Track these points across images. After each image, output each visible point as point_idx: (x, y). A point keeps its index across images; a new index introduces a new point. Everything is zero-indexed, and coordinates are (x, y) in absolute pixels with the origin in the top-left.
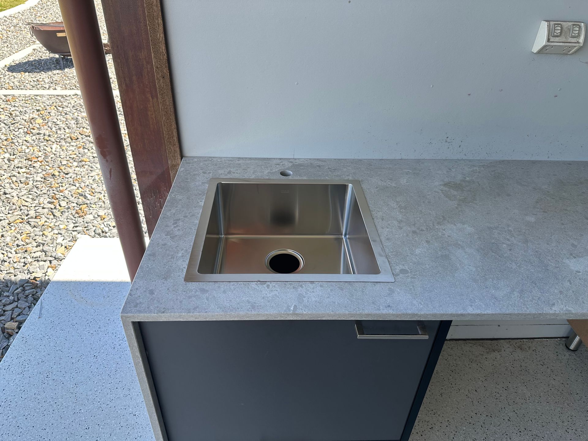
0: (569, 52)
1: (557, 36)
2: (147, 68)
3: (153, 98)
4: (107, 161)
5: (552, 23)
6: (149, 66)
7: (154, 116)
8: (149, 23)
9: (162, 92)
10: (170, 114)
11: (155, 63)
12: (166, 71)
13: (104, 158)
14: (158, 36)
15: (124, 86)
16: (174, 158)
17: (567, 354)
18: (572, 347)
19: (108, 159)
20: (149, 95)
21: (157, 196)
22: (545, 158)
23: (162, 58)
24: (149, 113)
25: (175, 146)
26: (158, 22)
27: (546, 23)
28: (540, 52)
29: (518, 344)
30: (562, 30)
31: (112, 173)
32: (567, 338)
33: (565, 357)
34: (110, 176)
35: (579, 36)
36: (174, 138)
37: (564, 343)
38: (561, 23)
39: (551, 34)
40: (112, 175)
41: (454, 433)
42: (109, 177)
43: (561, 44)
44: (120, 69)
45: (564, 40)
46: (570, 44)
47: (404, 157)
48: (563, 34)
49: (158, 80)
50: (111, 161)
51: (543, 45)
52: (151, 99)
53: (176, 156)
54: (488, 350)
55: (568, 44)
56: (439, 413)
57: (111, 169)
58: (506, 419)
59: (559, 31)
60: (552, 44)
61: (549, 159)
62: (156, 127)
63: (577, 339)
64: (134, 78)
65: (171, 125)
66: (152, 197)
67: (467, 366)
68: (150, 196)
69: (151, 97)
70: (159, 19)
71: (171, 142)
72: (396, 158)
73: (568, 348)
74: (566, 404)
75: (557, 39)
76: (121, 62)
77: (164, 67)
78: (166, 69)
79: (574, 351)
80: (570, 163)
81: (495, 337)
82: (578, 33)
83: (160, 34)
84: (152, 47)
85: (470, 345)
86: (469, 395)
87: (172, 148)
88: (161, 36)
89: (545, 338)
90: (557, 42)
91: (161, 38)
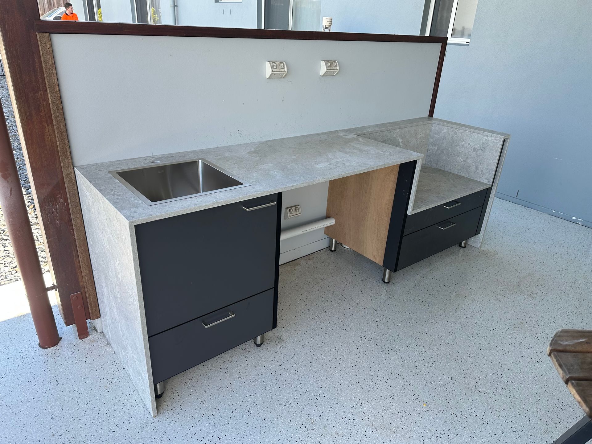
0: (282, 76)
1: (275, 69)
2: (43, 104)
3: (48, 126)
4: (8, 182)
5: (271, 62)
6: (44, 103)
7: (49, 139)
8: (46, 73)
9: (57, 120)
10: (64, 135)
11: (51, 99)
12: (60, 104)
13: (5, 180)
14: (53, 81)
15: (25, 119)
16: (68, 168)
17: (332, 253)
18: (333, 249)
19: (9, 181)
20: (45, 124)
21: (54, 203)
22: (288, 137)
23: (56, 96)
24: (46, 137)
25: (68, 159)
26: (53, 72)
27: (269, 62)
28: (270, 78)
29: (307, 258)
30: (276, 65)
31: (12, 191)
32: (329, 247)
33: (332, 256)
34: (11, 195)
35: (284, 68)
36: (67, 153)
37: (329, 250)
38: (275, 62)
39: (273, 68)
40: (12, 193)
41: (294, 307)
42: (9, 196)
43: (278, 72)
44: (22, 106)
45: (279, 70)
46: (282, 72)
47: (219, 146)
48: (277, 67)
49: (54, 111)
50: (12, 182)
51: (270, 74)
52: (47, 127)
53: (69, 166)
54: (294, 266)
55: (281, 72)
56: (283, 302)
57: (11, 189)
58: (317, 291)
59: (275, 66)
60: (275, 72)
61: (289, 137)
62: (51, 147)
63: (334, 240)
64: (33, 112)
65: (65, 143)
66: (49, 205)
67: (286, 276)
68: (48, 205)
69: (47, 124)
70: (53, 70)
71: (65, 156)
72: (215, 147)
73: (332, 251)
74: (341, 274)
75: (276, 70)
76: (22, 101)
77: (58, 102)
78: (60, 103)
79: (334, 251)
80: (299, 137)
81: (295, 259)
82: (284, 66)
83: (54, 80)
84: (49, 89)
85: (284, 267)
86: (294, 288)
87: (66, 160)
88: (55, 81)
89: (319, 251)
90: (276, 71)
91: (55, 82)
